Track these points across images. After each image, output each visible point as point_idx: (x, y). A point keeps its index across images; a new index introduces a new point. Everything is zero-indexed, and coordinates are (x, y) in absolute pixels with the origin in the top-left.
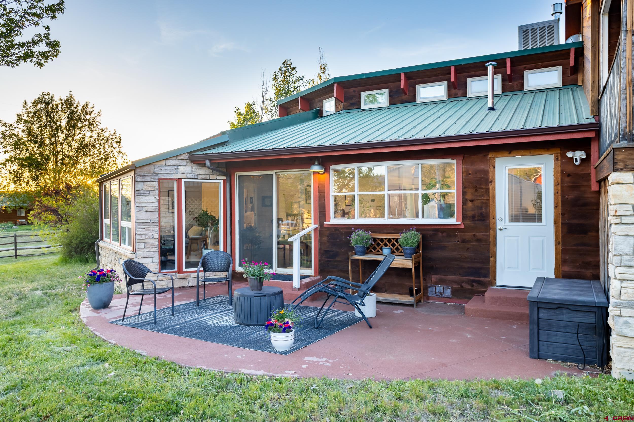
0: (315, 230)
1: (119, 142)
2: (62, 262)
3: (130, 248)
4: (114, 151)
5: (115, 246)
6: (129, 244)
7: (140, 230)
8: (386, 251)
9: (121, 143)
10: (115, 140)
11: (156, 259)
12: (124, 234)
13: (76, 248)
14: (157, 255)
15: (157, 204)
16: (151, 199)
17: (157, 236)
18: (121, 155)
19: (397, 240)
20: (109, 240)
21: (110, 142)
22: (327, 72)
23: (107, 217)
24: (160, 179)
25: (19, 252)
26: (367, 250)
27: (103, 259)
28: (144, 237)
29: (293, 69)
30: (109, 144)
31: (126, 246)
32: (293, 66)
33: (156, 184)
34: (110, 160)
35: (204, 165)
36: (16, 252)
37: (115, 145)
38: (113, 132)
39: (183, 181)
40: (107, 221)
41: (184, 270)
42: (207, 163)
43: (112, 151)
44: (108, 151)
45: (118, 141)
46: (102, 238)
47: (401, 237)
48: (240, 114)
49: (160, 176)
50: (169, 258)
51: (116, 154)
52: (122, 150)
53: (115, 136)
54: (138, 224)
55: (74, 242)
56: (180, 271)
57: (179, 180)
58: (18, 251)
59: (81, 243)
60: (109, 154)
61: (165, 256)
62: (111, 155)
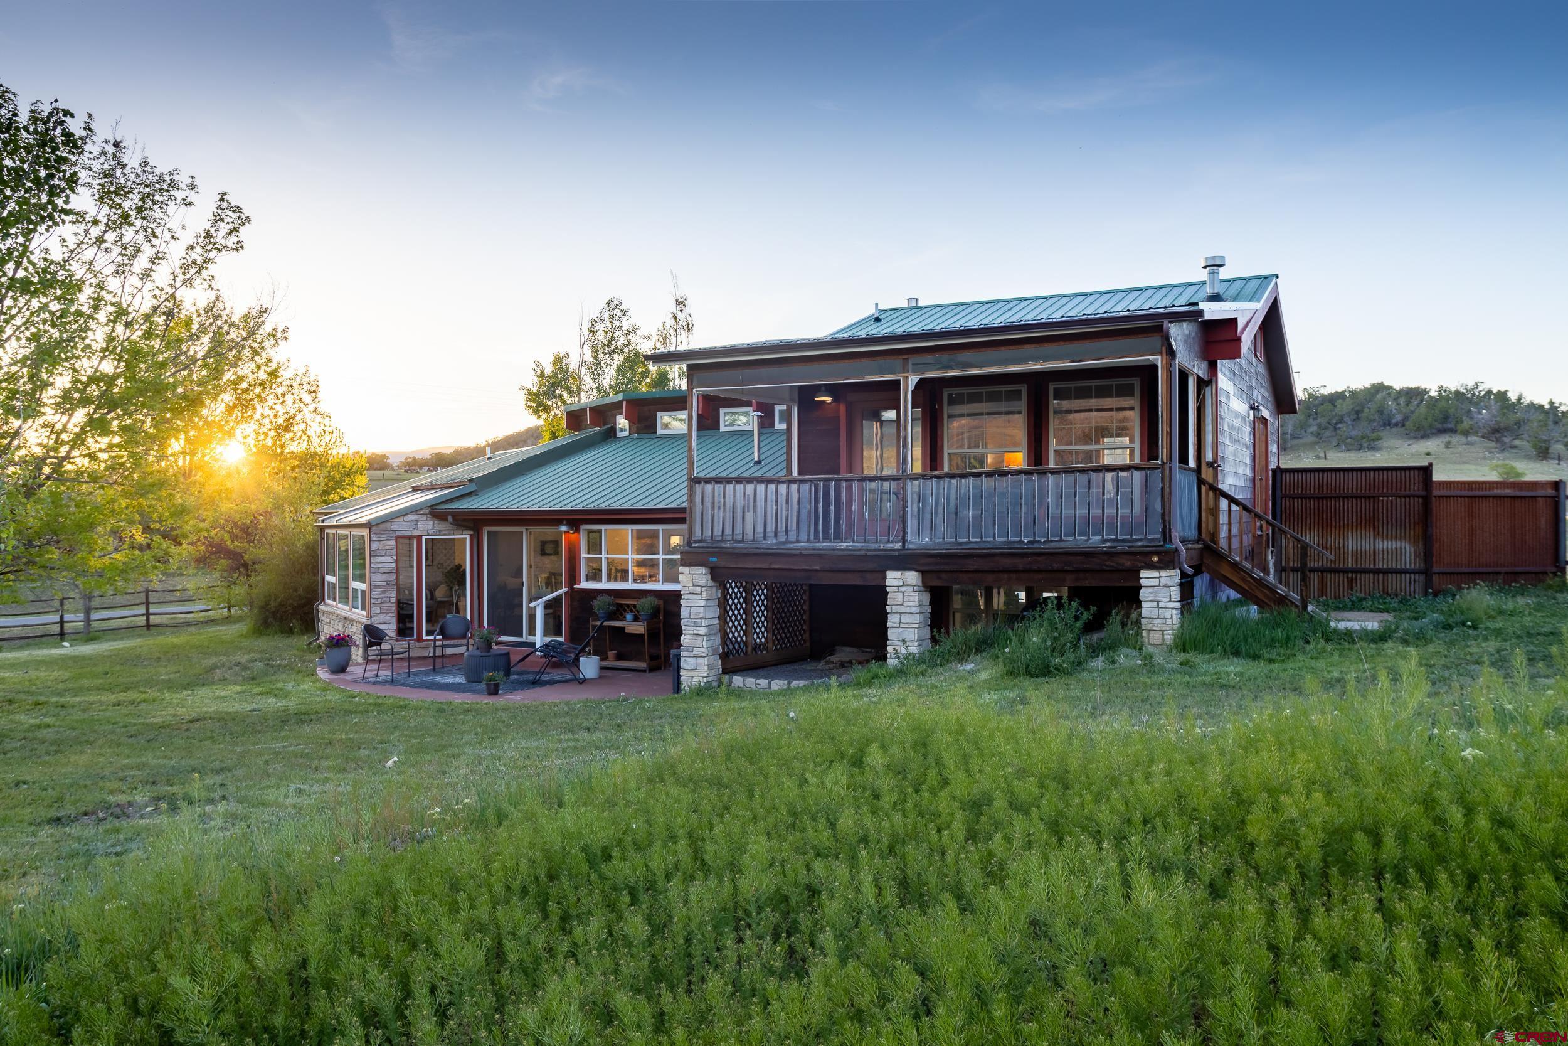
0: (566, 593)
1: (314, 392)
2: (254, 633)
3: (364, 613)
4: (305, 410)
5: (343, 609)
6: (363, 608)
7: (376, 593)
8: (629, 616)
9: (319, 395)
10: (306, 387)
11: (394, 626)
12: (355, 597)
13: (274, 614)
14: (394, 621)
15: (394, 565)
16: (388, 559)
17: (394, 600)
18: (318, 418)
19: (635, 606)
20: (334, 603)
21: (296, 391)
22: (687, 311)
23: (331, 572)
24: (397, 538)
25: (154, 619)
26: (612, 616)
27: (326, 627)
28: (379, 601)
29: (625, 311)
30: (295, 396)
31: (359, 611)
32: (623, 307)
33: (393, 543)
34: (296, 428)
35: (446, 520)
36: (148, 620)
37: (307, 398)
38: (304, 371)
39: (424, 538)
40: (330, 579)
41: (425, 638)
42: (450, 518)
43: (300, 411)
44: (293, 412)
45: (313, 388)
46: (323, 600)
47: (639, 603)
48: (542, 375)
49: (398, 534)
50: (408, 625)
51: (309, 416)
52: (321, 409)
53: (307, 380)
54: (373, 587)
55: (273, 604)
56: (420, 639)
57: (419, 538)
58: (151, 617)
59: (281, 605)
60: (293, 417)
61: (404, 623)
62: (298, 418)
